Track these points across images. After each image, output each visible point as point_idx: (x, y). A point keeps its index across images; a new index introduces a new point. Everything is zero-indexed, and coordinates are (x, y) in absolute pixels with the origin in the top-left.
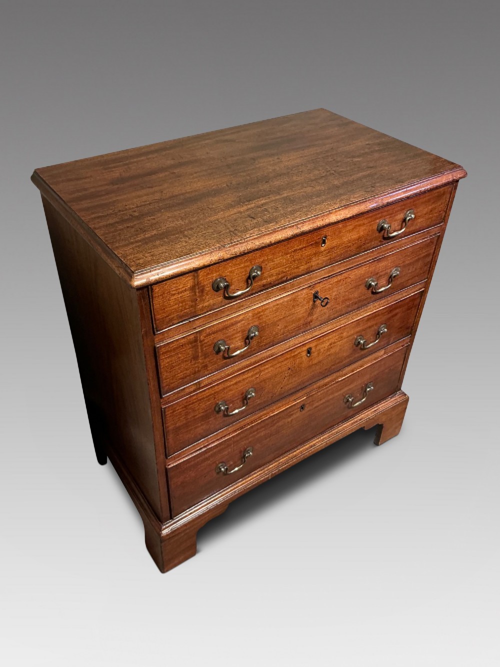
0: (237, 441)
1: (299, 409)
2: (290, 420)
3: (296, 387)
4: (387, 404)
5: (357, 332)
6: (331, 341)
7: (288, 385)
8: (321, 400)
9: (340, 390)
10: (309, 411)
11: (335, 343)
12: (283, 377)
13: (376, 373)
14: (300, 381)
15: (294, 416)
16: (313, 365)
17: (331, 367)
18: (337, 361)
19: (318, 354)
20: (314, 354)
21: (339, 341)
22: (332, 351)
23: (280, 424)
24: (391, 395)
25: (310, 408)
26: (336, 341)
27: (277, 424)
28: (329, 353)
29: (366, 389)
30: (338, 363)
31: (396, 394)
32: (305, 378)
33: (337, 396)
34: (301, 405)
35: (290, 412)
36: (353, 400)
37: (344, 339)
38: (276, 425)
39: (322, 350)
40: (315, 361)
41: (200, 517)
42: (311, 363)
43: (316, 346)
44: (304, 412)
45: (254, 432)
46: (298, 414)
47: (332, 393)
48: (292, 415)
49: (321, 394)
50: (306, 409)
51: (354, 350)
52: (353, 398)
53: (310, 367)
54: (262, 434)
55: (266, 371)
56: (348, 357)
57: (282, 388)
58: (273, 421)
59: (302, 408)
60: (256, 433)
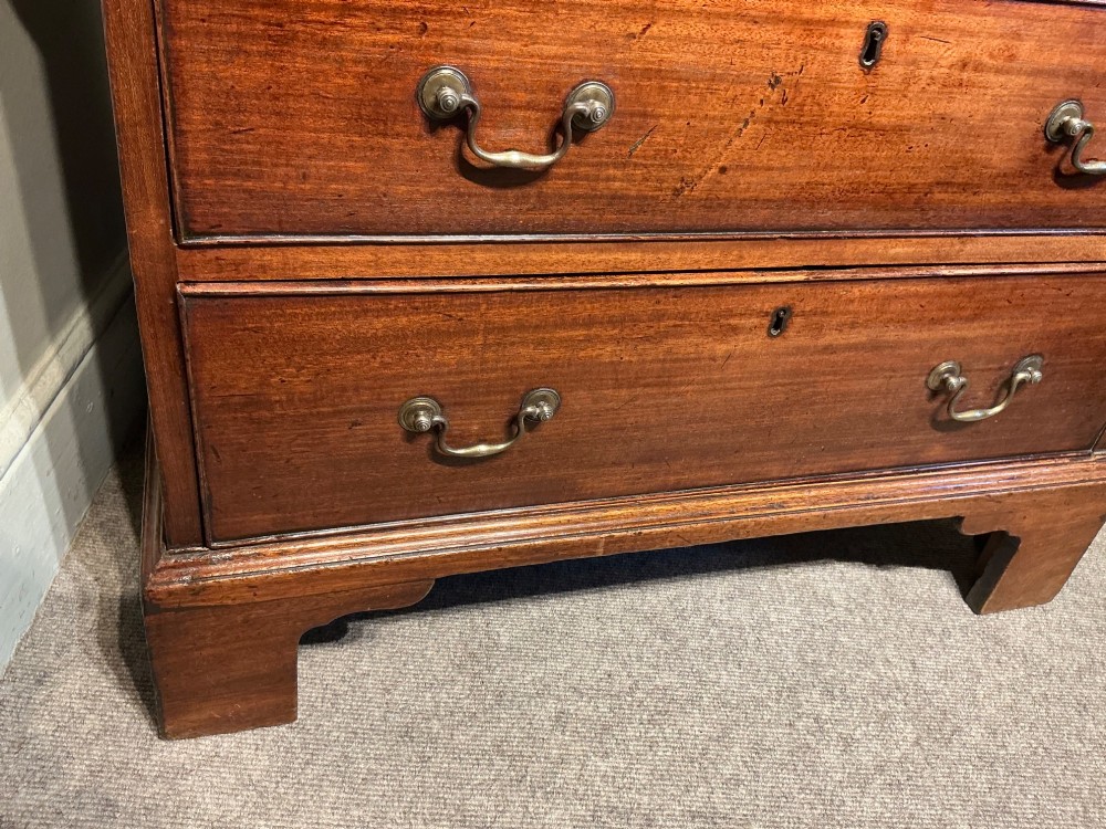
0: (503, 329)
1: (766, 322)
2: (721, 349)
3: (779, 204)
4: (1056, 473)
5: (1073, 75)
6: (966, 48)
7: (751, 168)
8: (853, 325)
9: (933, 321)
10: (800, 350)
11: (979, 68)
12: (743, 109)
13: (1067, 323)
14: (804, 180)
15: (739, 344)
16: (871, 128)
17: (929, 189)
18: (963, 175)
19: (907, 81)
20: (891, 72)
21: (998, 71)
22: (960, 106)
23: (685, 345)
24: (1077, 450)
25: (804, 341)
26: (986, 59)
27: (671, 342)
28: (941, 107)
29: (1013, 375)
30: (964, 187)
31: (1090, 455)
32: (824, 176)
33: (912, 344)
34: (780, 305)
35: (731, 314)
36: (963, 386)
37: (1019, 72)
38: (664, 347)
39: (925, 72)
40: (885, 116)
41: (315, 576)
42: (865, 108)
43: (909, 31)
44: (779, 344)
45: (575, 324)
46: (754, 342)
47: (902, 321)
48: (735, 330)
49: (862, 299)
50: (795, 337)
51: (1034, 159)
52: (962, 380)
53: (859, 129)
54: (607, 352)
55: (680, 28)
56: (1006, 180)
57: (723, 170)
58: (660, 316)
59: (779, 322)
60: (580, 333)
